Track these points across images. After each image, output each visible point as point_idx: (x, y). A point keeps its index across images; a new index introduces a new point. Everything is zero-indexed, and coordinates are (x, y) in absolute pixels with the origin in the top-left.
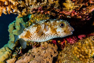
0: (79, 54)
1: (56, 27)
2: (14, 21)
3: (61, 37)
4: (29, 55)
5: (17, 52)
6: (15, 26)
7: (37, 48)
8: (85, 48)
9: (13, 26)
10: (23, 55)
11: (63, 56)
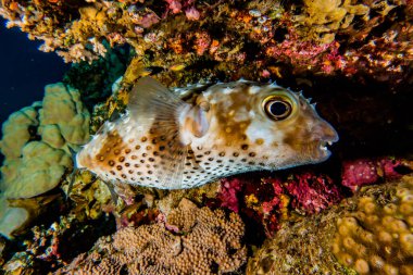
0: (367, 258)
1: (244, 118)
2: (35, 104)
3: (266, 168)
4: (96, 263)
5: (33, 251)
6: (36, 125)
7: (141, 228)
8: (401, 224)
9: (29, 122)
10: (62, 265)
11: (275, 265)
